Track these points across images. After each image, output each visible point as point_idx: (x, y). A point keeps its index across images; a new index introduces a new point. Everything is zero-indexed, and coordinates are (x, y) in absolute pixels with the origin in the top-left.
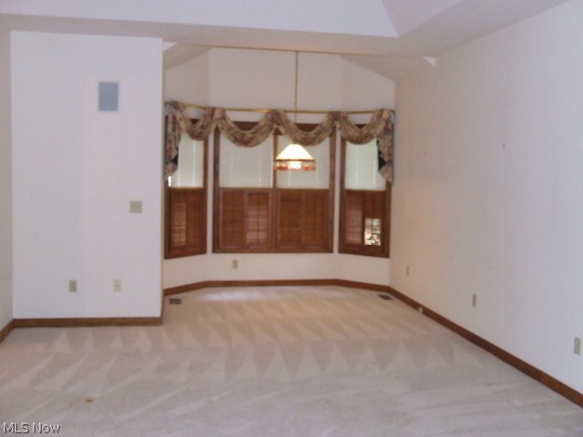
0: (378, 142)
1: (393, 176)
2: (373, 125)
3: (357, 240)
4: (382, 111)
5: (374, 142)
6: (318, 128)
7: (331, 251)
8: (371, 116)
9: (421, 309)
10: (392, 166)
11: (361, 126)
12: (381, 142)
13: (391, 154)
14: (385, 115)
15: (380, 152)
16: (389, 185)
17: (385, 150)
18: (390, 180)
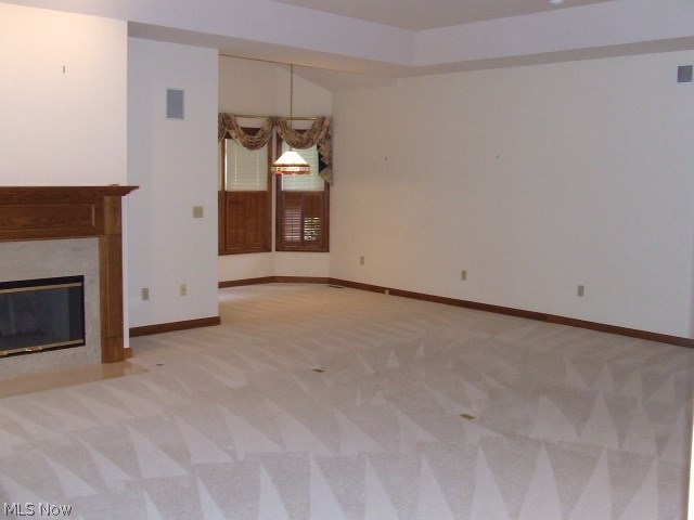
0: (318, 147)
1: (331, 178)
2: (313, 131)
3: (297, 237)
4: (324, 118)
5: (315, 147)
6: (260, 132)
7: (270, 251)
8: (311, 122)
9: (387, 291)
10: (331, 168)
11: (301, 132)
12: (322, 146)
13: (330, 158)
14: (327, 123)
15: (320, 156)
16: (327, 186)
17: (325, 154)
18: (330, 182)
